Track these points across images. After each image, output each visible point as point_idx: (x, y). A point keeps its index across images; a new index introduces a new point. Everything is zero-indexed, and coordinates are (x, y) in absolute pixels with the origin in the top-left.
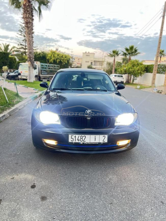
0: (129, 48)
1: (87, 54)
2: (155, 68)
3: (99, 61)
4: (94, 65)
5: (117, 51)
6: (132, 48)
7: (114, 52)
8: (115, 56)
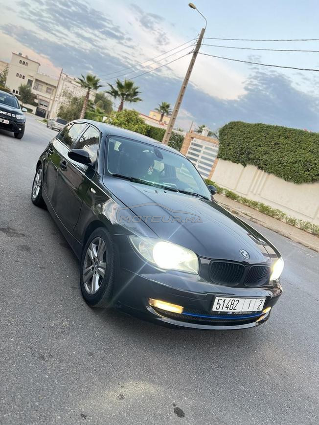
0: (123, 84)
1: (23, 60)
2: (167, 138)
3: (47, 84)
4: (33, 89)
5: (96, 79)
6: (129, 85)
7: (89, 79)
8: (90, 88)
